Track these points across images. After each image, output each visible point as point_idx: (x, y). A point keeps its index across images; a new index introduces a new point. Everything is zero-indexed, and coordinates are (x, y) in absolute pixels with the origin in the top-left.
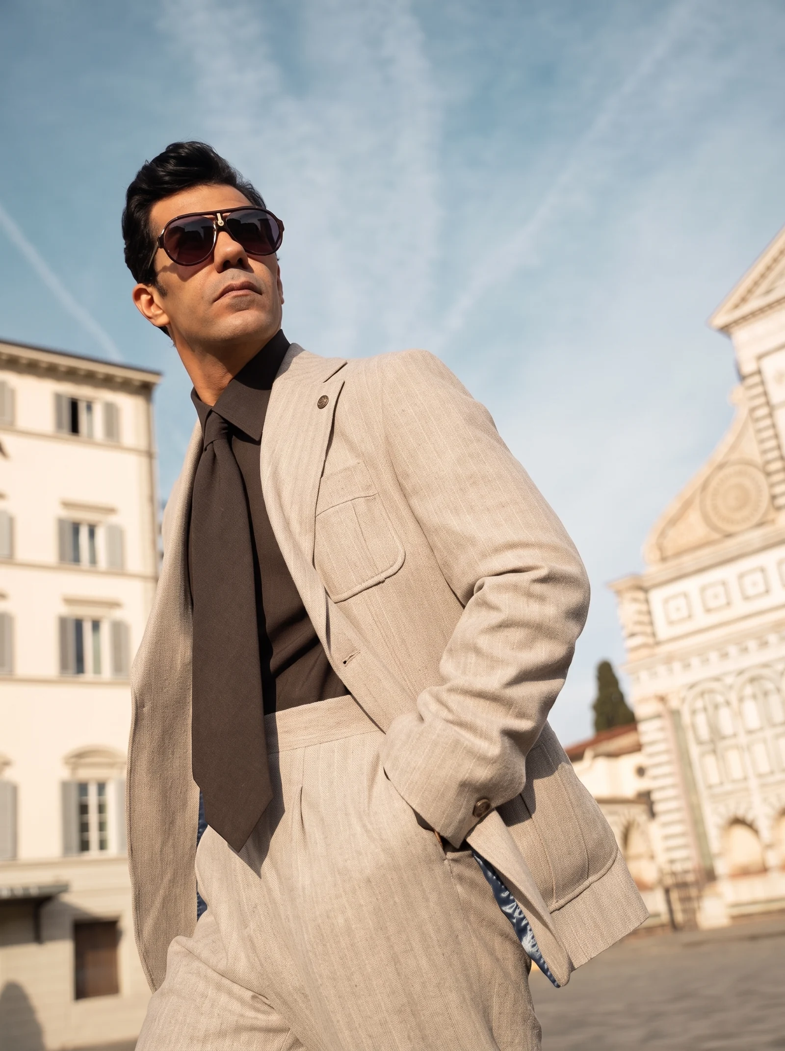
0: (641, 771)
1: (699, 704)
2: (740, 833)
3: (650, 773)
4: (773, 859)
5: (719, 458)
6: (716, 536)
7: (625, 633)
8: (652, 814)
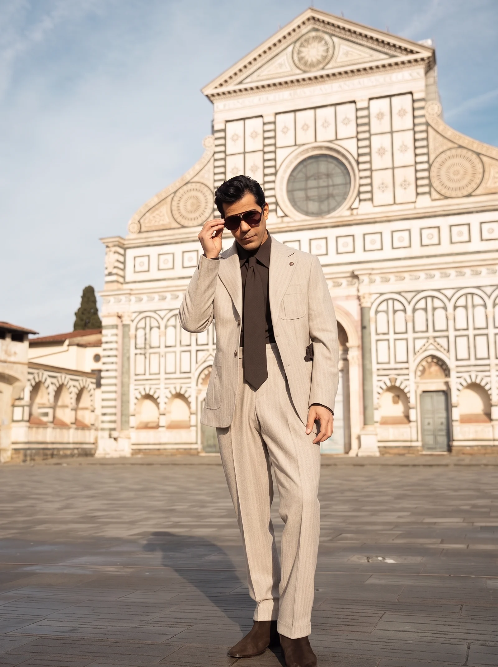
0: (97, 358)
1: (142, 324)
2: (148, 403)
3: (103, 360)
4: (163, 421)
5: (188, 178)
6: (175, 225)
7: (106, 272)
8: (99, 385)
